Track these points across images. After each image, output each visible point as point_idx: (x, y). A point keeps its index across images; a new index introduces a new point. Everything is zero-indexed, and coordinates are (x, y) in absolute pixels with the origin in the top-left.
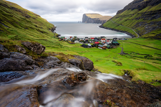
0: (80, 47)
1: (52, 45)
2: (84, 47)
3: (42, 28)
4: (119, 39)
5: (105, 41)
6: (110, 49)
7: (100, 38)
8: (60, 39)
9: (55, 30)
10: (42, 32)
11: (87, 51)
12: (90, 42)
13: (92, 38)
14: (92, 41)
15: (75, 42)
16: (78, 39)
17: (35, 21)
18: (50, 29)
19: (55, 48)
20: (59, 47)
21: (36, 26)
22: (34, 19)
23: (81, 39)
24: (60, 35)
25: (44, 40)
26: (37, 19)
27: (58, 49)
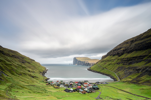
0: (62, 92)
1: (38, 90)
2: (67, 92)
3: (34, 72)
4: (101, 83)
5: (87, 85)
6: (90, 93)
7: (83, 82)
8: (47, 84)
9: (45, 74)
10: (33, 77)
11: (67, 95)
12: (74, 86)
13: (76, 82)
14: (75, 85)
15: (60, 86)
16: (64, 84)
17: (29, 66)
18: (41, 73)
19: (39, 94)
20: (43, 92)
21: (29, 71)
22: (29, 63)
23: (66, 84)
24: (49, 79)
25: (32, 85)
26: (31, 63)
27: (42, 94)
